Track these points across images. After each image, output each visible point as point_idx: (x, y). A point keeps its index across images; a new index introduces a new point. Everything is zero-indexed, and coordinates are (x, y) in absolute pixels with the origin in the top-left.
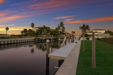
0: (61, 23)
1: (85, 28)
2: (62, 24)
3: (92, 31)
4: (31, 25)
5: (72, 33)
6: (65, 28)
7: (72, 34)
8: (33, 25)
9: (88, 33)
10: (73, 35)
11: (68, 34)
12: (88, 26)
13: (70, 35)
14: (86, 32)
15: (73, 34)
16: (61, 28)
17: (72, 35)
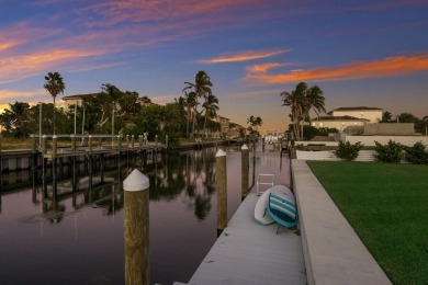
0: (201, 75)
1: (304, 98)
2: (202, 81)
3: (331, 112)
4: (46, 82)
5: (250, 124)
6: (216, 101)
7: (250, 129)
8: (55, 84)
9: (314, 124)
10: (253, 132)
11: (232, 125)
12: (316, 90)
13: (242, 130)
14: (307, 120)
15: (254, 128)
16: (201, 100)
17: (248, 133)
